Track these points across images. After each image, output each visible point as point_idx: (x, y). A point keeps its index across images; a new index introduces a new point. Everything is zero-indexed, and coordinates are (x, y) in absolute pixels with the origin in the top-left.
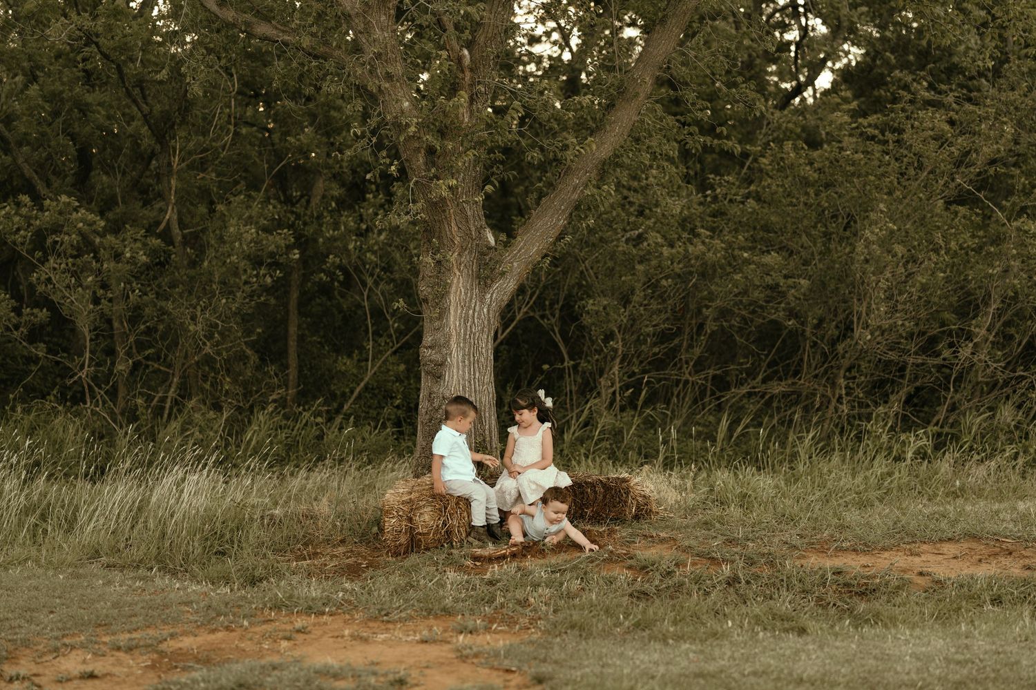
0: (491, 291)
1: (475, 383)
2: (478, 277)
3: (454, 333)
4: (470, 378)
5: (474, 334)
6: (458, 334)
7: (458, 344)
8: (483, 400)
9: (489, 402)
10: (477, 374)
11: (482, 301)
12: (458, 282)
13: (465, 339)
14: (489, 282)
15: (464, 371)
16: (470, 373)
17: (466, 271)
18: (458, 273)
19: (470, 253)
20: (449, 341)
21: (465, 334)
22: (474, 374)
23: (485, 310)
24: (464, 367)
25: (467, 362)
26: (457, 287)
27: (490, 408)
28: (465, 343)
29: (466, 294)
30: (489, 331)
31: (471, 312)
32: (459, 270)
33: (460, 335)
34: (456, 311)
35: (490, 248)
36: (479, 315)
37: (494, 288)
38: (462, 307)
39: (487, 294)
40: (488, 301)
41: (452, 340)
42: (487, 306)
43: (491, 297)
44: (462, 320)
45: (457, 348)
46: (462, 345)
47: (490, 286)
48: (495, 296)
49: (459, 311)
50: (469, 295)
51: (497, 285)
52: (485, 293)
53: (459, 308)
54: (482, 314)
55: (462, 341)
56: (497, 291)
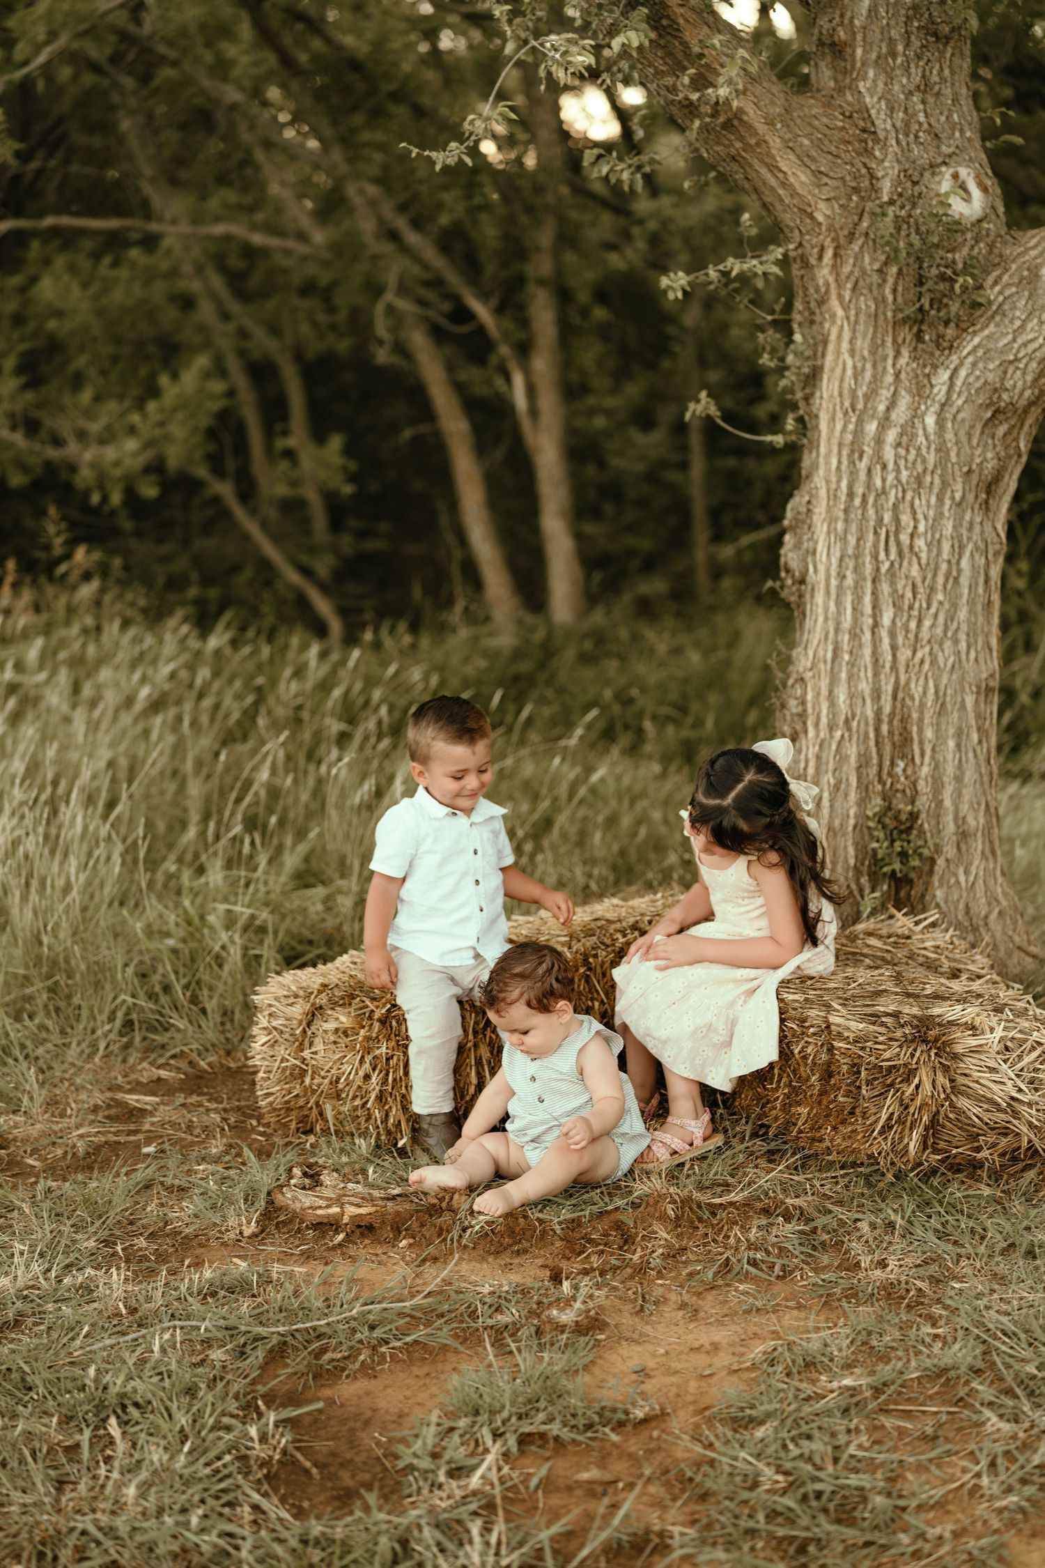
0: (954, 358)
1: (875, 640)
3: (823, 491)
4: (858, 625)
6: (835, 495)
7: (831, 520)
11: (921, 390)
12: (841, 338)
13: (849, 510)
14: (950, 332)
15: (840, 604)
17: (859, 302)
18: (840, 311)
20: (811, 513)
21: (852, 494)
23: (930, 420)
24: (843, 590)
28: (849, 520)
31: (874, 426)
33: (836, 498)
36: (905, 435)
37: (965, 352)
38: (846, 413)
39: (940, 371)
40: (940, 391)
41: (817, 510)
42: (937, 407)
43: (952, 378)
44: (845, 452)
45: (829, 533)
46: (840, 526)
47: (951, 347)
48: (963, 373)
49: (839, 427)
50: (868, 375)
51: (977, 340)
52: (935, 367)
53: (839, 415)
54: (921, 432)
55: (841, 515)
56: (971, 359)
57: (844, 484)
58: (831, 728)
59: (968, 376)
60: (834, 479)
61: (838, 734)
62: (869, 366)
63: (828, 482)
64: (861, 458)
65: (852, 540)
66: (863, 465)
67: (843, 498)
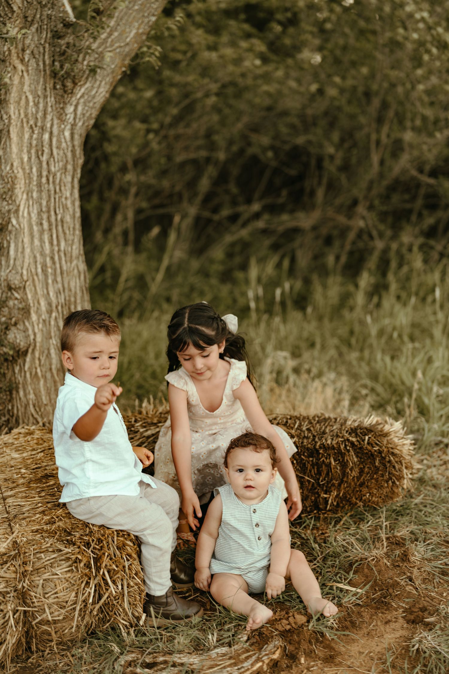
0: (74, 100)
1: (60, 259)
2: (54, 74)
3: (20, 175)
4: (52, 251)
5: (55, 175)
6: (29, 177)
7: (29, 192)
8: (72, 284)
9: (81, 288)
10: (63, 244)
11: (61, 116)
12: (22, 83)
13: (39, 185)
14: (69, 84)
15: (41, 240)
16: (51, 243)
17: (33, 62)
18: (20, 67)
19: (39, 30)
20: (12, 189)
21: (40, 176)
22: (59, 245)
23: (67, 134)
24: (42, 232)
25: (46, 225)
26: (21, 91)
27: (82, 297)
28: (40, 191)
29: (36, 105)
30: (75, 170)
31: (46, 136)
32: (22, 61)
33: (30, 178)
34: (21, 137)
35: (67, 25)
36: (59, 141)
37: (78, 96)
38: (31, 127)
39: (68, 106)
40: (70, 117)
41: (18, 186)
42: (69, 127)
43: (75, 110)
44: (33, 151)
45: (27, 199)
46: (35, 195)
47: (72, 93)
48: (80, 108)
49: (27, 136)
50: (41, 106)
51: (83, 90)
52: (65, 103)
53: (27, 129)
54: (63, 140)
55: (35, 188)
56: (82, 100)
57: (34, 170)
58: (50, 312)
59: (83, 109)
60: (27, 168)
61: (54, 315)
62: (41, 101)
63: (23, 169)
64: (42, 154)
65: (44, 203)
66: (44, 158)
67: (35, 178)
